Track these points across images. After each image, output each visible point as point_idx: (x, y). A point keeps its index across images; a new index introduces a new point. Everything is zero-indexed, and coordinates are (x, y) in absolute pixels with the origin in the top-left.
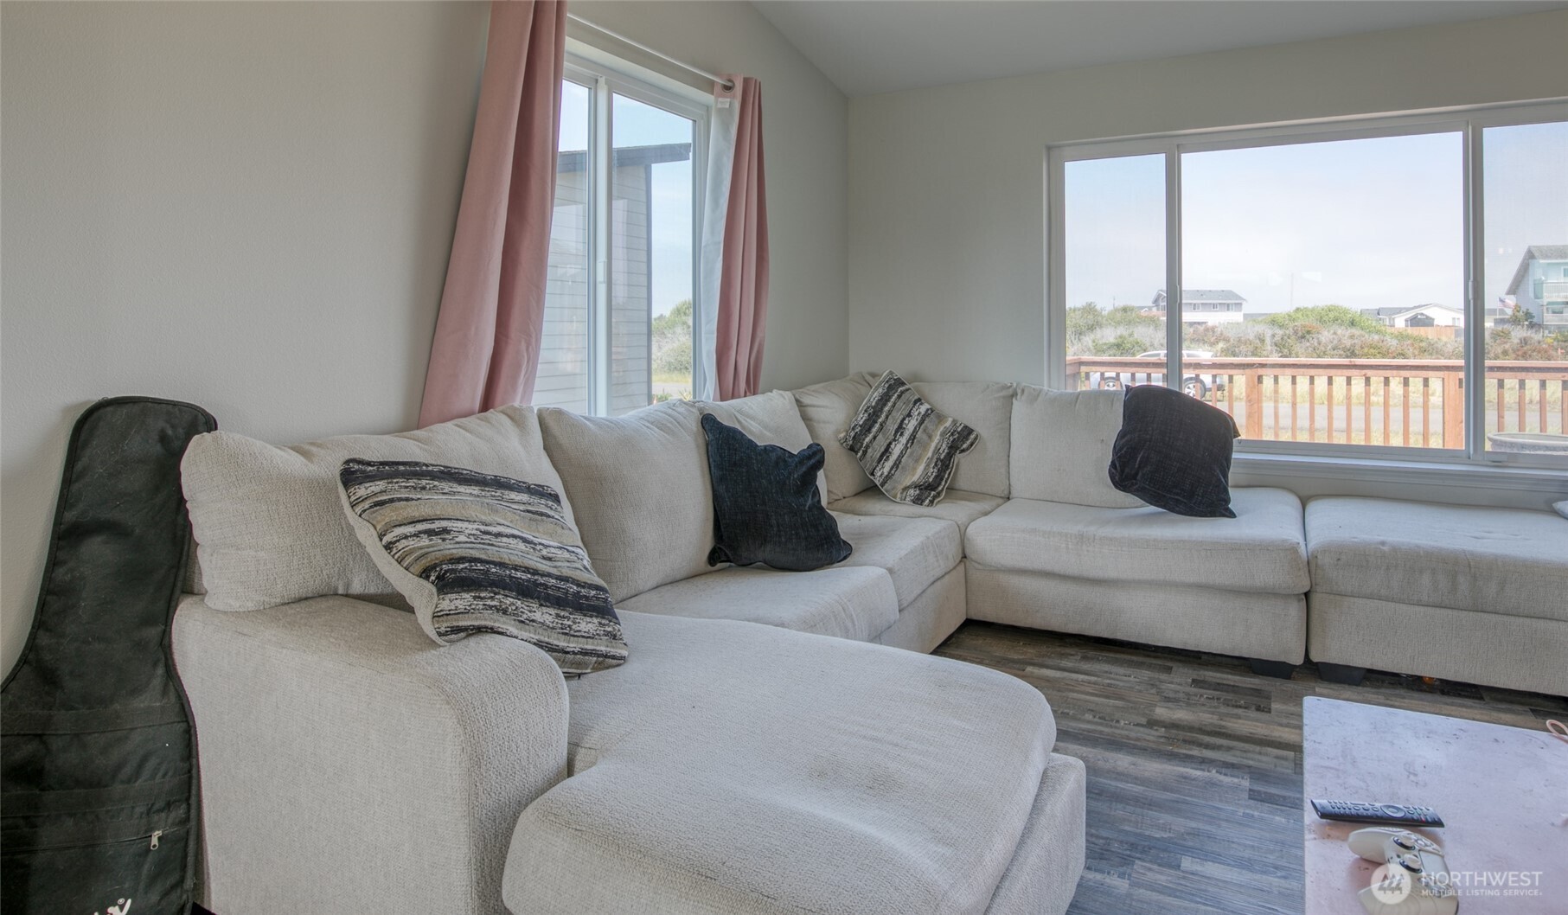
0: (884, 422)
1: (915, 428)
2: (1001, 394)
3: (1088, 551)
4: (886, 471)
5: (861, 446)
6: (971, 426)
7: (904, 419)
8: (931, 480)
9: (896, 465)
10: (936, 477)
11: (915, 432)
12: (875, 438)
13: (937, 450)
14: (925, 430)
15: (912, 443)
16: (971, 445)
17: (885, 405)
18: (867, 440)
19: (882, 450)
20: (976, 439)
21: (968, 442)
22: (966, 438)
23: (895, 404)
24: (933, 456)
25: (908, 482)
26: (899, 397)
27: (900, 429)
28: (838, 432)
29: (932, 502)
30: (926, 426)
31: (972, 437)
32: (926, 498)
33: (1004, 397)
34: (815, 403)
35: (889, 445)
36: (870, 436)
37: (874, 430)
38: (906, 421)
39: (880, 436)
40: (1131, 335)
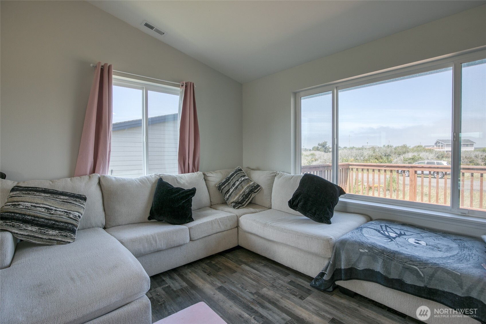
0: (230, 182)
1: (238, 184)
2: (272, 175)
4: (227, 197)
5: (221, 189)
6: (260, 184)
8: (240, 201)
9: (230, 195)
10: (242, 200)
12: (225, 187)
13: (244, 192)
14: (241, 185)
15: (236, 189)
16: (258, 191)
17: (232, 177)
18: (223, 187)
19: (227, 190)
20: (260, 189)
22: (257, 188)
23: (235, 177)
24: (242, 193)
25: (232, 201)
26: (237, 175)
27: (234, 184)
28: (216, 184)
29: (238, 208)
32: (237, 206)
33: (272, 176)
34: (211, 176)
35: (229, 189)
37: (226, 184)
38: (236, 182)
39: (227, 186)
40: (419, 155)
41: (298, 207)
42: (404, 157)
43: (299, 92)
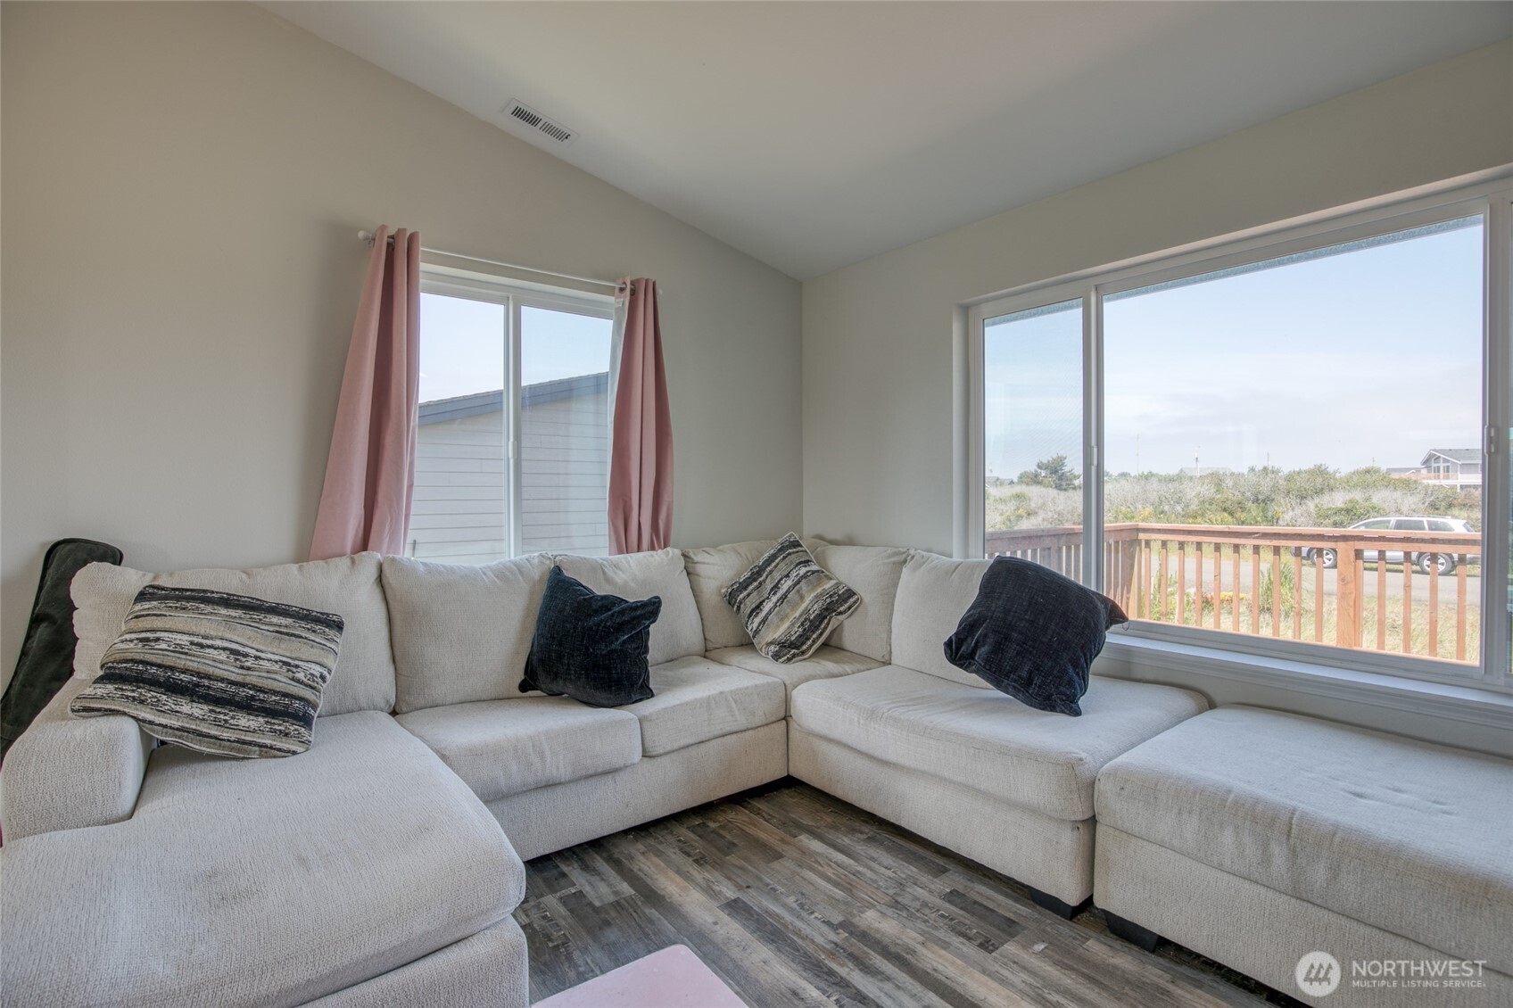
0: (764, 581)
1: (789, 588)
2: (892, 560)
3: (875, 728)
4: (755, 626)
5: (735, 602)
6: (855, 588)
7: (781, 579)
8: (793, 638)
9: (764, 621)
10: (800, 636)
11: (788, 591)
12: (749, 595)
13: (807, 611)
14: (798, 591)
15: (782, 602)
16: (849, 608)
17: (769, 565)
18: (741, 596)
19: (754, 606)
20: (855, 602)
21: (846, 605)
22: (845, 601)
23: (778, 564)
24: (801, 616)
25: (769, 639)
26: (784, 558)
27: (776, 587)
28: (721, 587)
29: (789, 660)
30: (801, 588)
31: (852, 600)
32: (785, 655)
33: (894, 563)
34: (706, 561)
35: (761, 603)
36: (745, 593)
37: (751, 588)
38: (782, 582)
39: (755, 593)
40: (1368, 499)
41: (973, 659)
42: (1317, 506)
43: (978, 304)
